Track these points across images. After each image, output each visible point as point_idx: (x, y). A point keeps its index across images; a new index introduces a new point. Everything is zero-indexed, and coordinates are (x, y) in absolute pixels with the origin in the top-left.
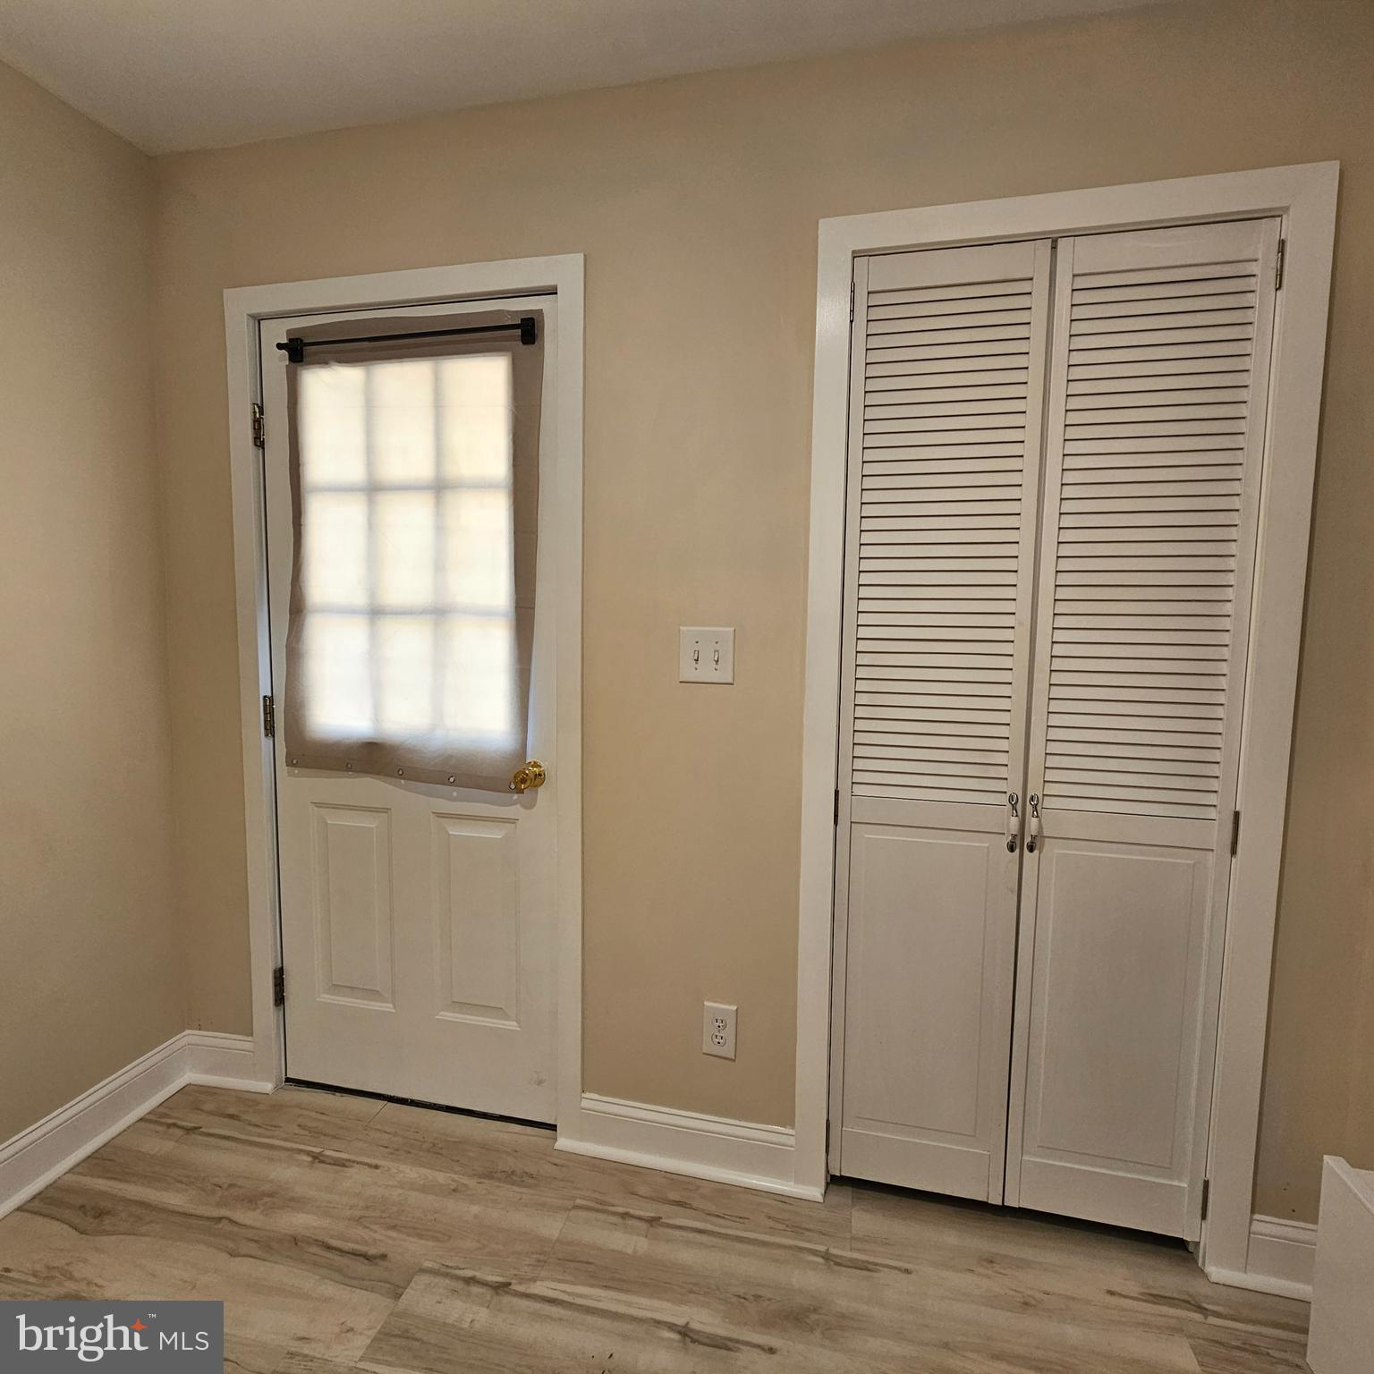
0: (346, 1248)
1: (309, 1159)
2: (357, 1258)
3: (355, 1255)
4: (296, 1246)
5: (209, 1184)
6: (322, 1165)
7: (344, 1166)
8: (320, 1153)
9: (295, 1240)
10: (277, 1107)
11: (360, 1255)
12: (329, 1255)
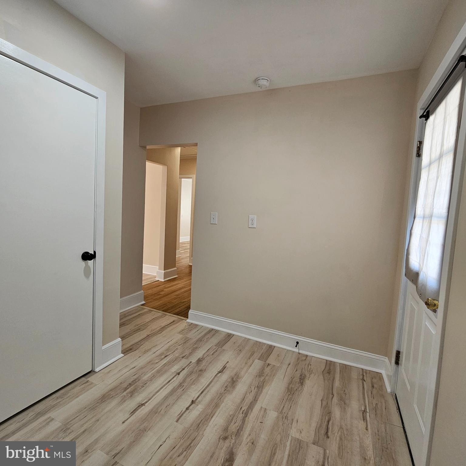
0: (329, 426)
1: (363, 409)
2: (326, 429)
3: (327, 429)
4: (327, 413)
5: (344, 389)
6: (362, 414)
7: (364, 420)
8: (367, 412)
9: (330, 413)
10: (383, 396)
11: (327, 431)
12: (326, 422)
